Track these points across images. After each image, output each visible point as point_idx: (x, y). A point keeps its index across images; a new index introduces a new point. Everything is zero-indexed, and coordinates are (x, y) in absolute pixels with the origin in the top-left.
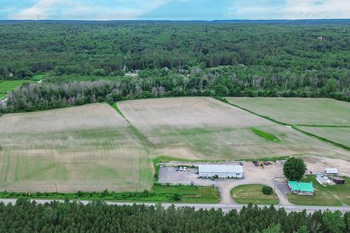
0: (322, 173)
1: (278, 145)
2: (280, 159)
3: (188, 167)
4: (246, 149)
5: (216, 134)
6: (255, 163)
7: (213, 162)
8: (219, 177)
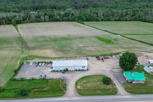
0: (147, 63)
1: (113, 46)
2: (116, 54)
3: (46, 63)
4: (92, 49)
5: (74, 40)
6: (98, 57)
7: (67, 58)
8: (69, 70)
